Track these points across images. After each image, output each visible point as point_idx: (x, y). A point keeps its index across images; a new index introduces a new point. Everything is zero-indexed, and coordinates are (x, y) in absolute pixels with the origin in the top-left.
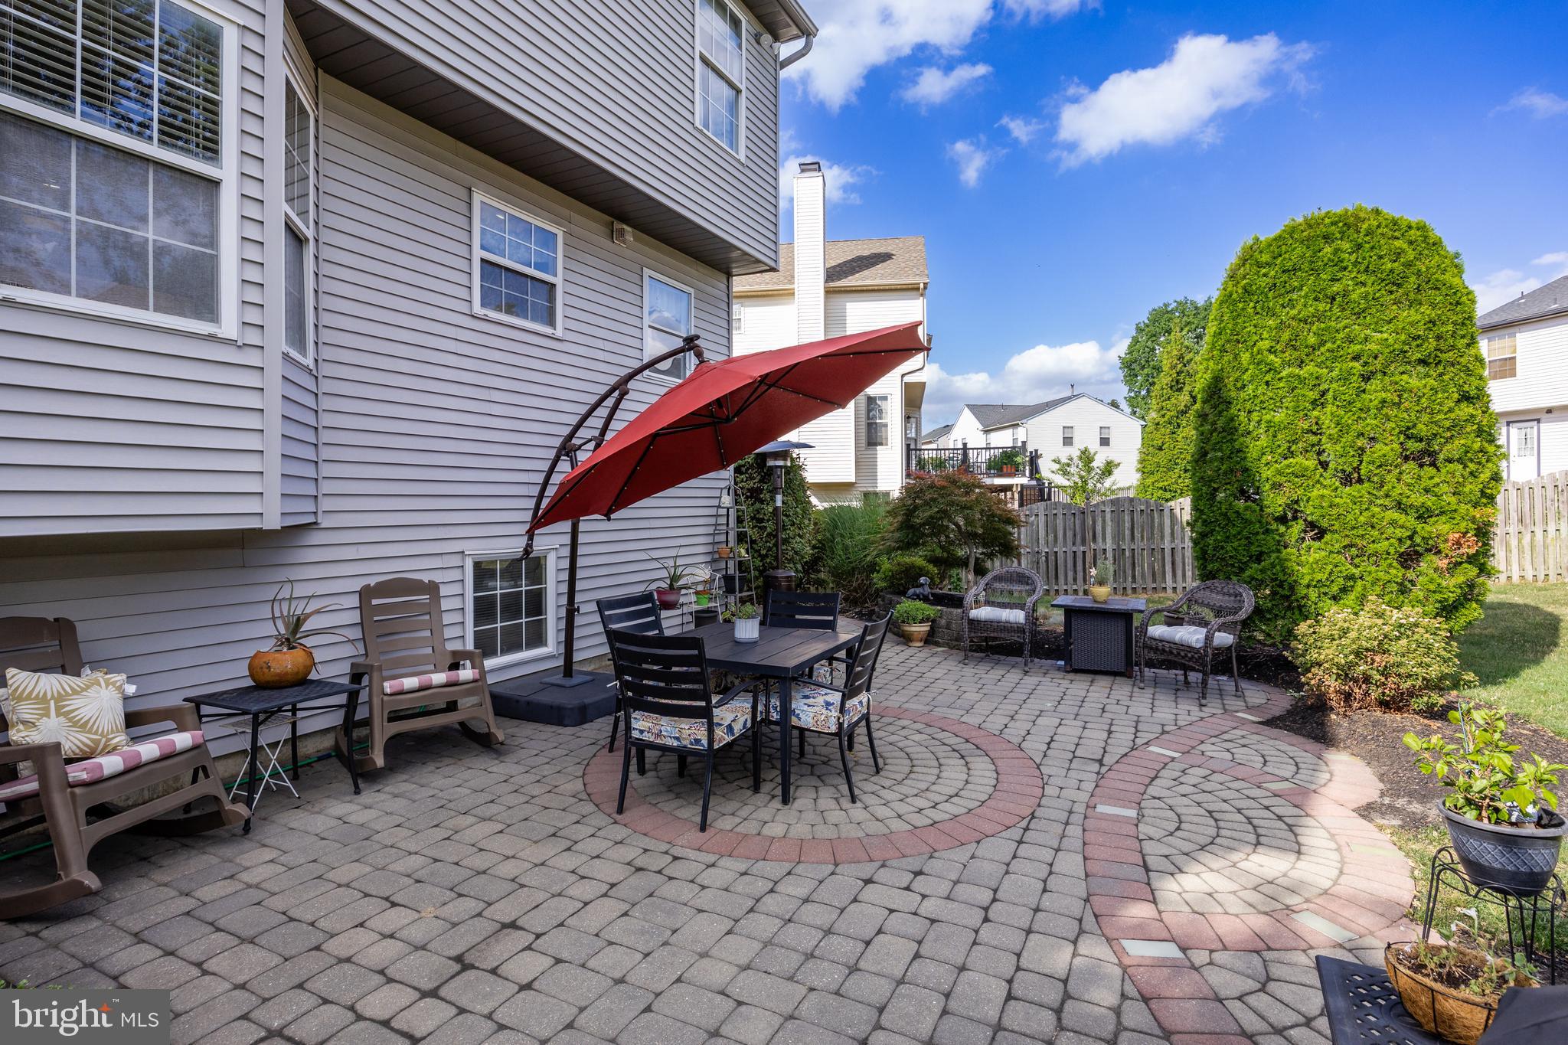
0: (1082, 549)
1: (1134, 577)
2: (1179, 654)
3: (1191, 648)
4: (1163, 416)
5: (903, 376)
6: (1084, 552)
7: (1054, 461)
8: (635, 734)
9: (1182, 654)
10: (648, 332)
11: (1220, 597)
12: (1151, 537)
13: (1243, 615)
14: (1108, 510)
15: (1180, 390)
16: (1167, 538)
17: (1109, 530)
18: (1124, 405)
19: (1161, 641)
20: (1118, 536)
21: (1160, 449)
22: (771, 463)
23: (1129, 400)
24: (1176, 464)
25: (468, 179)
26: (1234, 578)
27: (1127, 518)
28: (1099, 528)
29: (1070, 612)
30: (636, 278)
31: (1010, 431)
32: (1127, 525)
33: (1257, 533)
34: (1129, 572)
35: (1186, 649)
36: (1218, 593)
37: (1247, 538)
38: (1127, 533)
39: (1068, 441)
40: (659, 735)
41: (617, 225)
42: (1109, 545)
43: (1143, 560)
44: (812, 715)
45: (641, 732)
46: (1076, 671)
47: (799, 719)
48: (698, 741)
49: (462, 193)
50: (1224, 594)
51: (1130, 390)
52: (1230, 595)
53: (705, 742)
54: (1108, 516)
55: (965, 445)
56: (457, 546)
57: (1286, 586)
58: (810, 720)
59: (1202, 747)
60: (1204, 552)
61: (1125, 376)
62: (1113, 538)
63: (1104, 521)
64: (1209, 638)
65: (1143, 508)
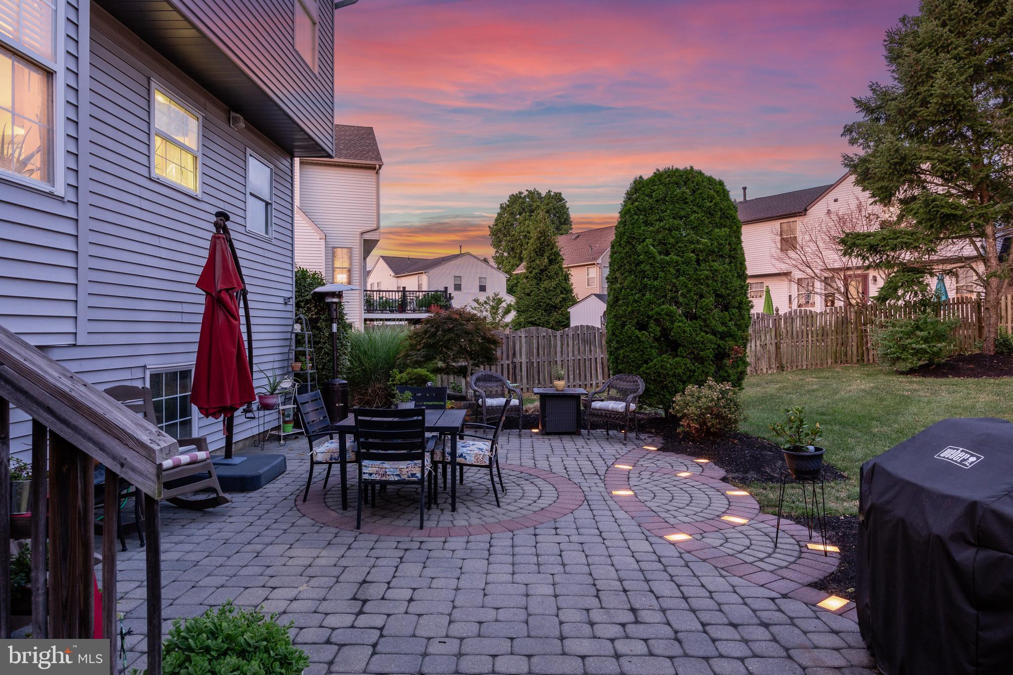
0: (507, 362)
1: (539, 380)
2: (610, 417)
3: (618, 413)
4: (531, 272)
5: (362, 233)
6: (508, 365)
7: (475, 300)
8: (365, 477)
9: (613, 416)
10: (249, 197)
11: (625, 383)
12: (549, 354)
13: (640, 392)
14: (523, 336)
15: (542, 255)
16: (559, 354)
17: (524, 350)
18: (492, 262)
19: (600, 410)
20: (529, 353)
21: (529, 295)
22: (329, 300)
23: (495, 258)
24: (540, 306)
25: (149, 71)
26: (635, 373)
27: (535, 341)
28: (517, 348)
29: (544, 397)
30: (241, 155)
31: (416, 277)
32: (535, 345)
33: (647, 348)
34: (536, 377)
35: (613, 413)
36: (624, 381)
37: (642, 351)
38: (535, 351)
39: (483, 288)
40: (385, 474)
41: (233, 114)
42: (524, 359)
43: (544, 369)
44: (474, 456)
45: (370, 474)
46: (548, 434)
47: (466, 459)
48: (413, 475)
49: (144, 81)
50: (627, 382)
51: (497, 252)
52: (631, 382)
53: (419, 475)
54: (523, 340)
55: (404, 288)
56: (140, 362)
57: (662, 376)
58: (473, 459)
59: (639, 463)
60: (617, 358)
61: (493, 242)
62: (527, 355)
63: (520, 343)
64: (627, 407)
65: (544, 334)
